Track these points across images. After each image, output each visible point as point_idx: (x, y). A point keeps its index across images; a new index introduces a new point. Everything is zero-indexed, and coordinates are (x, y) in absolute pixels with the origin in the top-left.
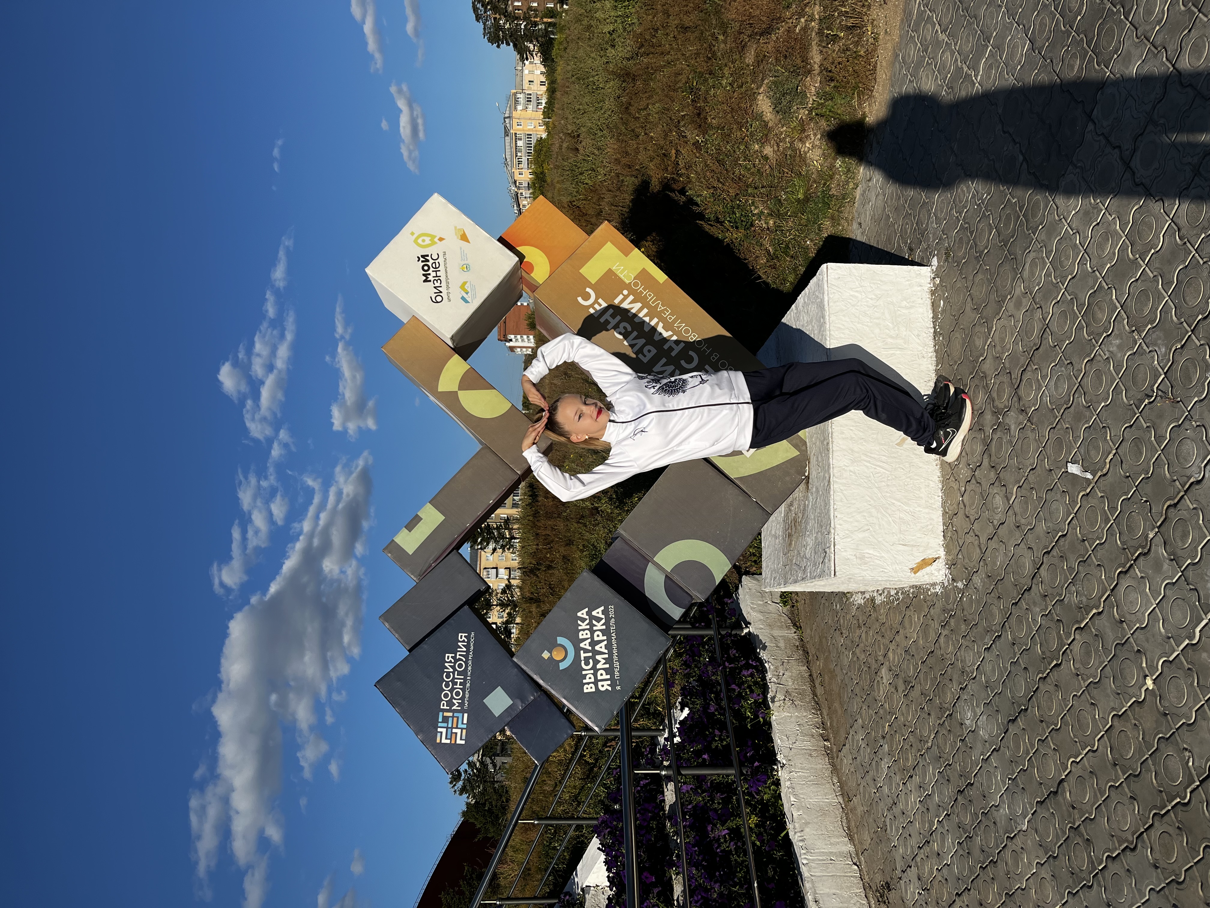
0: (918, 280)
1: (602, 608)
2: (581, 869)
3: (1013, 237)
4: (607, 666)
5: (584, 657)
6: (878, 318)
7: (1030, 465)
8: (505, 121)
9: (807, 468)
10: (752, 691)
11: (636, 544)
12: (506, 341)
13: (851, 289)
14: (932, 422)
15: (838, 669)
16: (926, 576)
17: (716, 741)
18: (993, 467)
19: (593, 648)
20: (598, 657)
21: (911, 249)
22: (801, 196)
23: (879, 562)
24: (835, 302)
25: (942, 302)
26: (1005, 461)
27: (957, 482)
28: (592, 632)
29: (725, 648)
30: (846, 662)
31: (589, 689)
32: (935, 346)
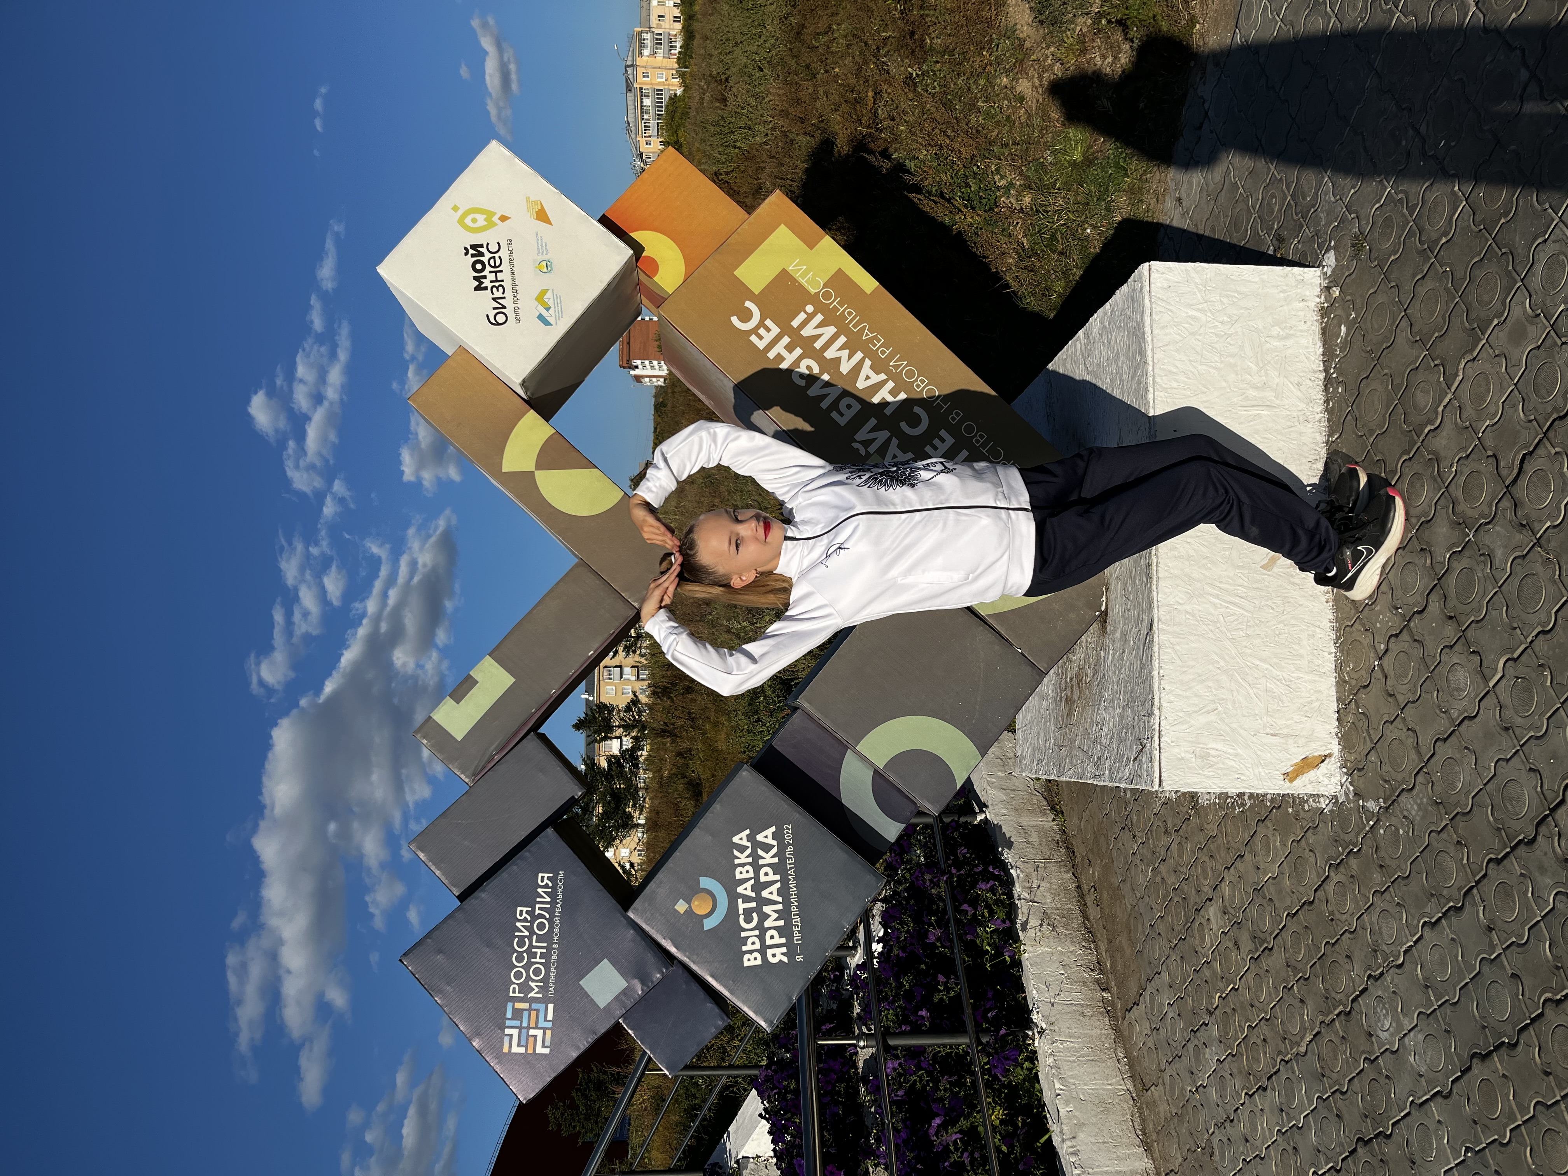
0: (1299, 291)
1: (773, 829)
2: (735, 1132)
3: (1506, 214)
4: (781, 923)
5: (744, 909)
6: (1233, 356)
7: (1539, 624)
8: (626, 71)
9: (1104, 598)
10: (992, 913)
11: (828, 724)
12: (630, 368)
13: (1189, 305)
14: (1333, 536)
15: (1126, 889)
16: (1309, 786)
17: (940, 991)
18: (1451, 618)
19: (758, 894)
20: (767, 909)
21: (1280, 239)
22: (1077, 156)
23: (1232, 763)
24: (1163, 328)
25: (1343, 328)
26: (1480, 611)
27: (1368, 634)
28: (757, 868)
29: (951, 847)
30: (1141, 880)
31: (751, 960)
32: (1327, 402)
